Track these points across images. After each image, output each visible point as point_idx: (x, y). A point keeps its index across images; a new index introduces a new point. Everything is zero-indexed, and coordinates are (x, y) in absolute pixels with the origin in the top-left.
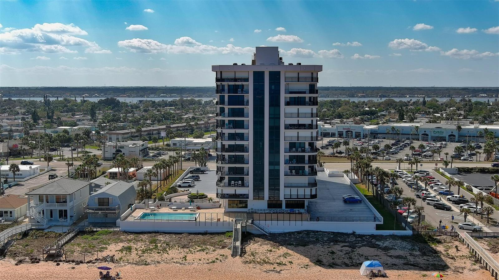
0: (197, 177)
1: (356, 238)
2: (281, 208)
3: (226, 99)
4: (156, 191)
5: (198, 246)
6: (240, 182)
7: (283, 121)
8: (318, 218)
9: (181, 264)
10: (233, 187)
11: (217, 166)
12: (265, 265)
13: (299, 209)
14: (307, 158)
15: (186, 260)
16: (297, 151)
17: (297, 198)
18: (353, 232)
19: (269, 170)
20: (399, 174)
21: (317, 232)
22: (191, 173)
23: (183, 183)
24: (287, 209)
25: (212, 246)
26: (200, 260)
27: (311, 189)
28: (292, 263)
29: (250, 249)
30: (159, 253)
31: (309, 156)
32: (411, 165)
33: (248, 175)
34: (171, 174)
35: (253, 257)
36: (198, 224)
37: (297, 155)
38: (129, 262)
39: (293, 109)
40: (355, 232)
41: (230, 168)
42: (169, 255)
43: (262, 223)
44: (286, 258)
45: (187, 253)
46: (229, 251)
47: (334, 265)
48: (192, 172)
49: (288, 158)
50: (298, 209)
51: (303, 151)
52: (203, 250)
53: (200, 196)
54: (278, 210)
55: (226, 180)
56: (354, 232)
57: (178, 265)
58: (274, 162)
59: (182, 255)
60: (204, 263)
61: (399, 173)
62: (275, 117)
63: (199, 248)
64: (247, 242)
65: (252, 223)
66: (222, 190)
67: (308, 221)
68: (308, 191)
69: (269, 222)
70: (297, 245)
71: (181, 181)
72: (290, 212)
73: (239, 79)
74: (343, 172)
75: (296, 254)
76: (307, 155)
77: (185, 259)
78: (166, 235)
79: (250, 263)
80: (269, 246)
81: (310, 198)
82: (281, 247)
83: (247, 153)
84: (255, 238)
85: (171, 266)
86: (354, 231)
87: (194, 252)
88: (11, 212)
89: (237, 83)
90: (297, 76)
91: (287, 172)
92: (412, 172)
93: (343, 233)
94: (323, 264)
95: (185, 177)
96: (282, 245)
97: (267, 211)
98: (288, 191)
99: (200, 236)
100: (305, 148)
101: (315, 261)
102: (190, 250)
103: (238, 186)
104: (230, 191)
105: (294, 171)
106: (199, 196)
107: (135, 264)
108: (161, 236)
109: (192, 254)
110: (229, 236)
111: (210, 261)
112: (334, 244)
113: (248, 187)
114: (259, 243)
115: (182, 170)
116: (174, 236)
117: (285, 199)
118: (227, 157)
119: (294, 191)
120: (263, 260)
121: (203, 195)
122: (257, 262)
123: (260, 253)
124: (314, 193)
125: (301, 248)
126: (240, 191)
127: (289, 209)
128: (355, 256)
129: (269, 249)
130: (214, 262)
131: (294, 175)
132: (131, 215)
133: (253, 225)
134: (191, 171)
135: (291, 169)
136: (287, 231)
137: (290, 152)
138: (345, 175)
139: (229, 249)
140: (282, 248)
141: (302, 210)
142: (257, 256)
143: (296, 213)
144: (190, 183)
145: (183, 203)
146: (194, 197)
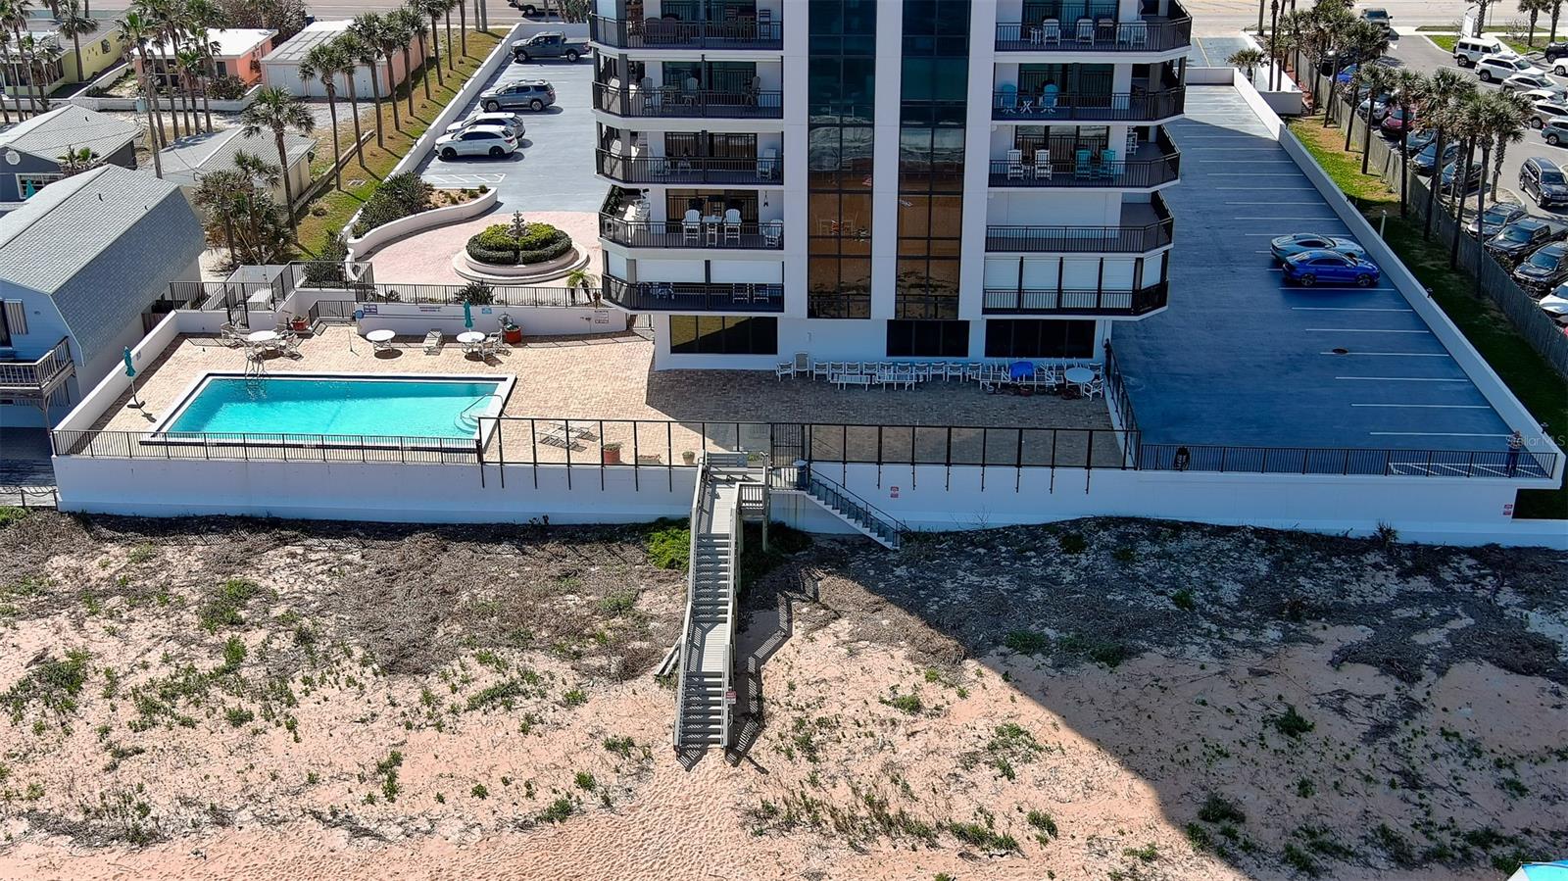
0: (541, 96)
1: (1404, 575)
2: (963, 351)
4: (334, 182)
5: (483, 660)
6: (733, 216)
8: (1183, 451)
9: (358, 832)
10: (691, 245)
11: (600, 125)
12: (883, 840)
13: (1064, 361)
14: (1122, 83)
15: (391, 791)
16: (1070, 39)
17: (1054, 306)
18: (1381, 530)
20: (1487, 61)
21: (1177, 528)
22: (522, 57)
23: (467, 137)
24: (996, 361)
25: (565, 655)
26: (480, 793)
27: (1140, 261)
28: (1052, 829)
29: (792, 687)
30: (238, 719)
31: (1140, 71)
32: (1529, 12)
33: (777, 177)
34: (432, 54)
35: (805, 767)
36: (493, 478)
37: (1065, 66)
38: (42, 806)
40: (1389, 531)
41: (671, 140)
42: (297, 740)
43: (861, 481)
44: (1011, 776)
45: (409, 726)
46: (665, 694)
47: (1321, 848)
48: (525, 53)
49: (1013, 79)
50: (1054, 361)
51: (1107, 38)
52: (504, 695)
53: (528, 247)
54: (946, 365)
56: (1386, 534)
57: (339, 837)
58: (936, 107)
59: (372, 749)
60: (500, 827)
61: (1487, 56)
63: (487, 679)
64: (771, 609)
65: (804, 482)
66: (632, 264)
67: (1124, 468)
68: (1119, 272)
69: (896, 474)
70: (1068, 654)
71: (457, 125)
72: (1015, 379)
74: (1232, 60)
75: (1067, 737)
76: (1123, 61)
77: (392, 778)
78: (309, 549)
79: (790, 823)
80: (900, 654)
81: (1128, 305)
82: (971, 665)
83: (771, 56)
84: (820, 573)
85: (293, 850)
86: (1387, 525)
87: (454, 711)
91: (1004, 162)
92: (1530, 44)
93: (1319, 535)
94: (1248, 847)
95: (485, 94)
96: (976, 652)
97: (887, 377)
98: (1005, 268)
99: (505, 551)
100: (1116, 20)
101: (1191, 814)
102: (428, 698)
103: (725, 240)
104: (681, 266)
105: (1042, 155)
106: (525, 248)
107: (72, 830)
108: (277, 557)
109: (439, 727)
110: (671, 565)
111: (545, 800)
112: (1288, 639)
113: (781, 247)
114: (843, 626)
115: (485, 31)
116: (356, 557)
117: (986, 311)
118: (655, 76)
119: (1041, 270)
120: (869, 801)
121: (546, 243)
122: (834, 812)
123: (851, 730)
124: (1151, 277)
125: (1092, 676)
126: (735, 267)
127: (1006, 361)
128: (1435, 757)
129: (905, 691)
130: (562, 811)
131: (1042, 182)
132: (132, 402)
133: (804, 493)
134: (519, 51)
135: (1026, 145)
136: (998, 520)
137: (1025, 43)
138: (1240, 78)
139: (664, 679)
140: (980, 674)
141: (1080, 374)
142: (832, 756)
143: (1043, 391)
144: (500, 137)
145: (433, 309)
146: (500, 254)
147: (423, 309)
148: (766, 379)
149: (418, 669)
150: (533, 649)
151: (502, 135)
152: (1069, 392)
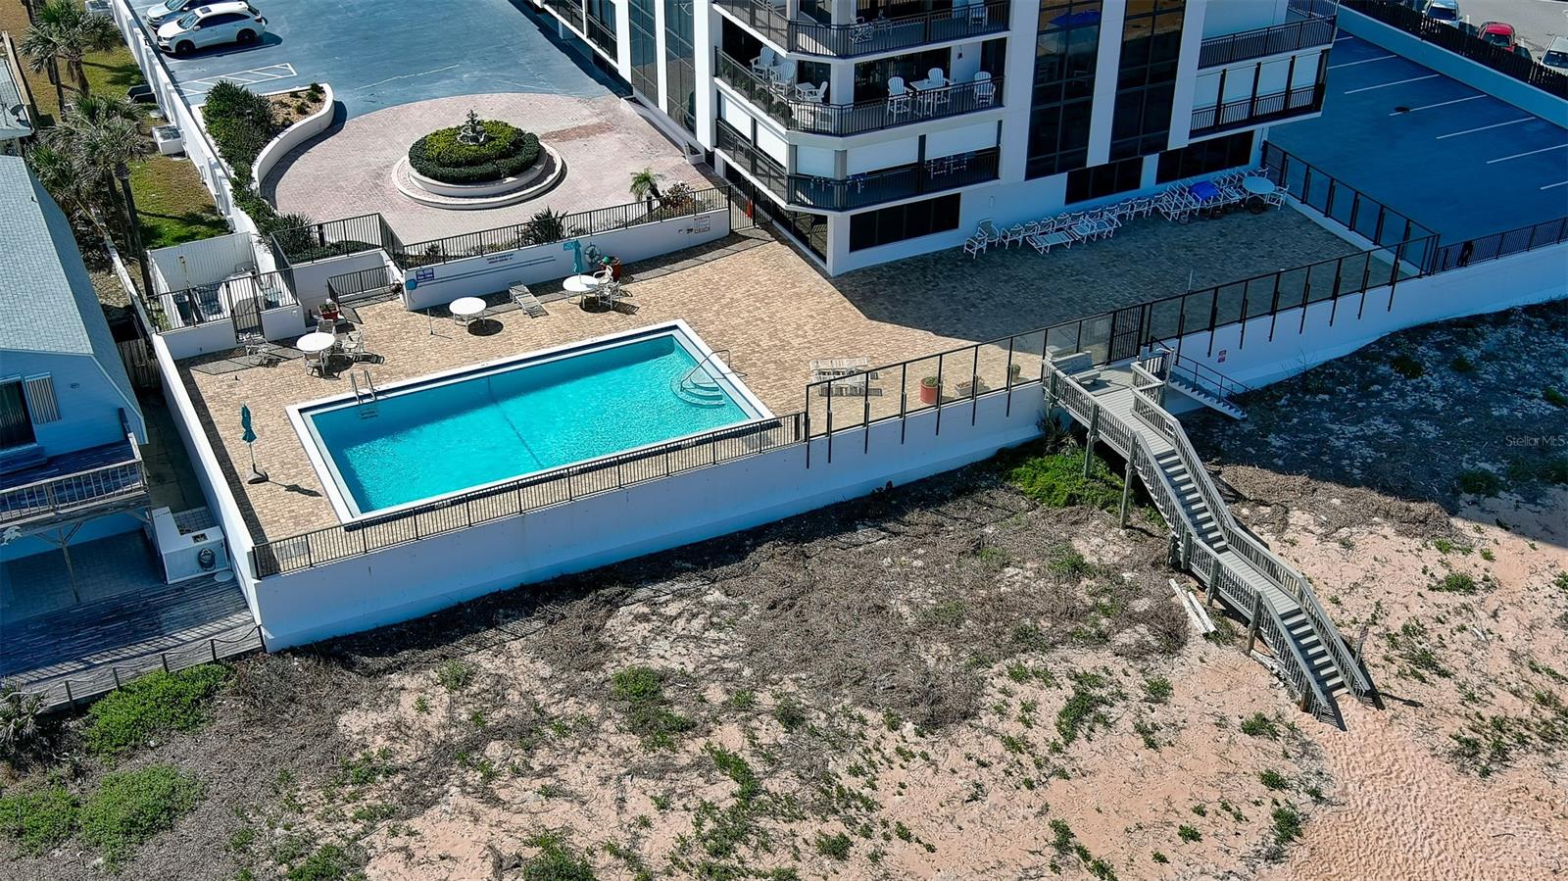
5: (1017, 677)
8: (1468, 246)
25: (1091, 641)
26: (1190, 835)
30: (835, 848)
33: (997, 25)
35: (1448, 685)
36: (819, 453)
42: (931, 849)
45: (1030, 785)
46: (1231, 653)
50: (1226, 173)
52: (1086, 711)
54: (1133, 203)
59: (1024, 828)
60: (1252, 867)
63: (1047, 698)
66: (842, 154)
67: (1420, 277)
77: (1086, 854)
78: (651, 603)
79: (1502, 751)
80: (1389, 532)
82: (1461, 524)
87: (1054, 748)
98: (1210, 85)
102: (1011, 744)
108: (628, 627)
109: (1064, 774)
111: (1260, 817)
113: (999, 103)
114: (1303, 518)
117: (1193, 134)
120: (1540, 700)
121: (517, 145)
122: (1523, 723)
123: (1441, 630)
129: (1440, 571)
130: (1289, 824)
139: (1214, 635)
140: (1478, 531)
142: (1456, 664)
143: (1229, 209)
144: (248, 17)
145: (503, 258)
146: (472, 170)
147: (491, 260)
148: (956, 260)
149: (966, 713)
150: (1053, 645)
151: (249, 14)
152: (1256, 205)
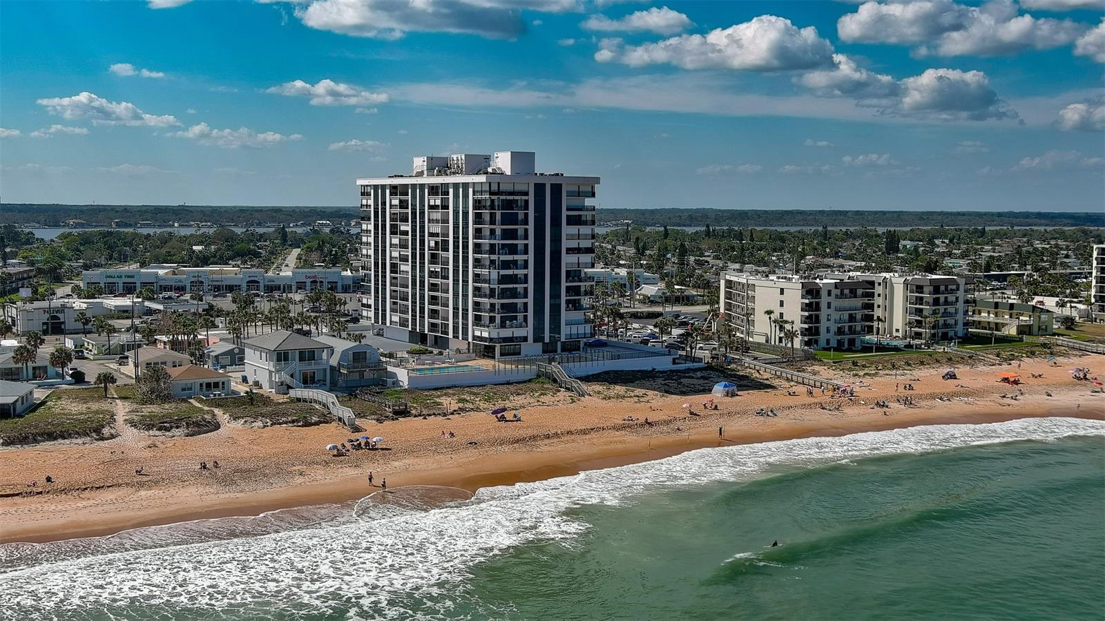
2: (557, 351)
3: (498, 217)
7: (566, 244)
17: (577, 337)
19: (550, 305)
27: (591, 326)
39: (573, 230)
41: (501, 305)
49: (568, 289)
55: (498, 320)
58: (555, 295)
62: (556, 240)
73: (518, 192)
76: (583, 284)
81: (590, 336)
83: (526, 285)
88: (223, 383)
89: (516, 198)
90: (577, 190)
91: (567, 306)
97: (539, 357)
98: (569, 329)
100: (581, 277)
103: (512, 327)
105: (572, 305)
113: (528, 327)
117: (566, 339)
118: (499, 291)
119: (574, 330)
126: (517, 332)
131: (572, 310)
